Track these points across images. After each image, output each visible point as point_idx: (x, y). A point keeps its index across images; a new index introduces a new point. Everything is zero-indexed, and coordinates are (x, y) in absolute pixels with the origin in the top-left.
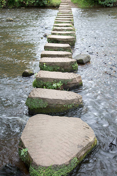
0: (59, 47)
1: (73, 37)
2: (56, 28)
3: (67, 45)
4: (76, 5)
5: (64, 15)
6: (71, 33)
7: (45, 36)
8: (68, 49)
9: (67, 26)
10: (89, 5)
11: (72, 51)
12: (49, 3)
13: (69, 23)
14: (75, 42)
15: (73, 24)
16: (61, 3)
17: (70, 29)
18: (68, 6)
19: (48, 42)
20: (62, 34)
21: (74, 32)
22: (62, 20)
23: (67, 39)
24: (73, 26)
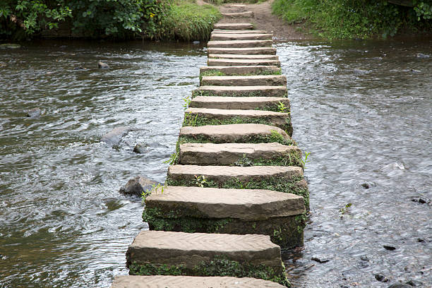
0: (212, 255)
1: (293, 196)
2: (194, 150)
3: (259, 243)
4: (300, 30)
5: (236, 83)
6: (278, 176)
7: (135, 191)
8: (264, 263)
9: (254, 139)
10: (373, 27)
11: (285, 273)
12: (156, 21)
13: (266, 120)
14: (303, 224)
15: (289, 129)
16: (217, 20)
17: (270, 153)
18: (257, 34)
19: (152, 228)
20: (227, 178)
21: (299, 169)
22: (229, 106)
23: (256, 205)
24: (288, 139)
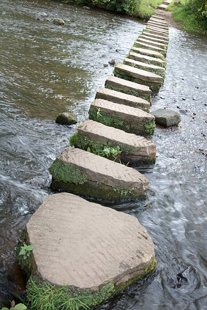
0: (131, 88)
1: (160, 77)
2: (133, 55)
3: (146, 88)
4: (178, 24)
5: (153, 37)
6: (157, 70)
7: (112, 64)
8: (145, 95)
9: (153, 56)
10: (201, 29)
11: (151, 99)
12: (134, 10)
13: (159, 51)
14: (160, 86)
15: (165, 56)
16: (153, 14)
17: (157, 62)
18: (164, 22)
19: (115, 76)
20: (141, 66)
21: (164, 69)
22: (149, 43)
23: (148, 77)
24: (164, 59)
